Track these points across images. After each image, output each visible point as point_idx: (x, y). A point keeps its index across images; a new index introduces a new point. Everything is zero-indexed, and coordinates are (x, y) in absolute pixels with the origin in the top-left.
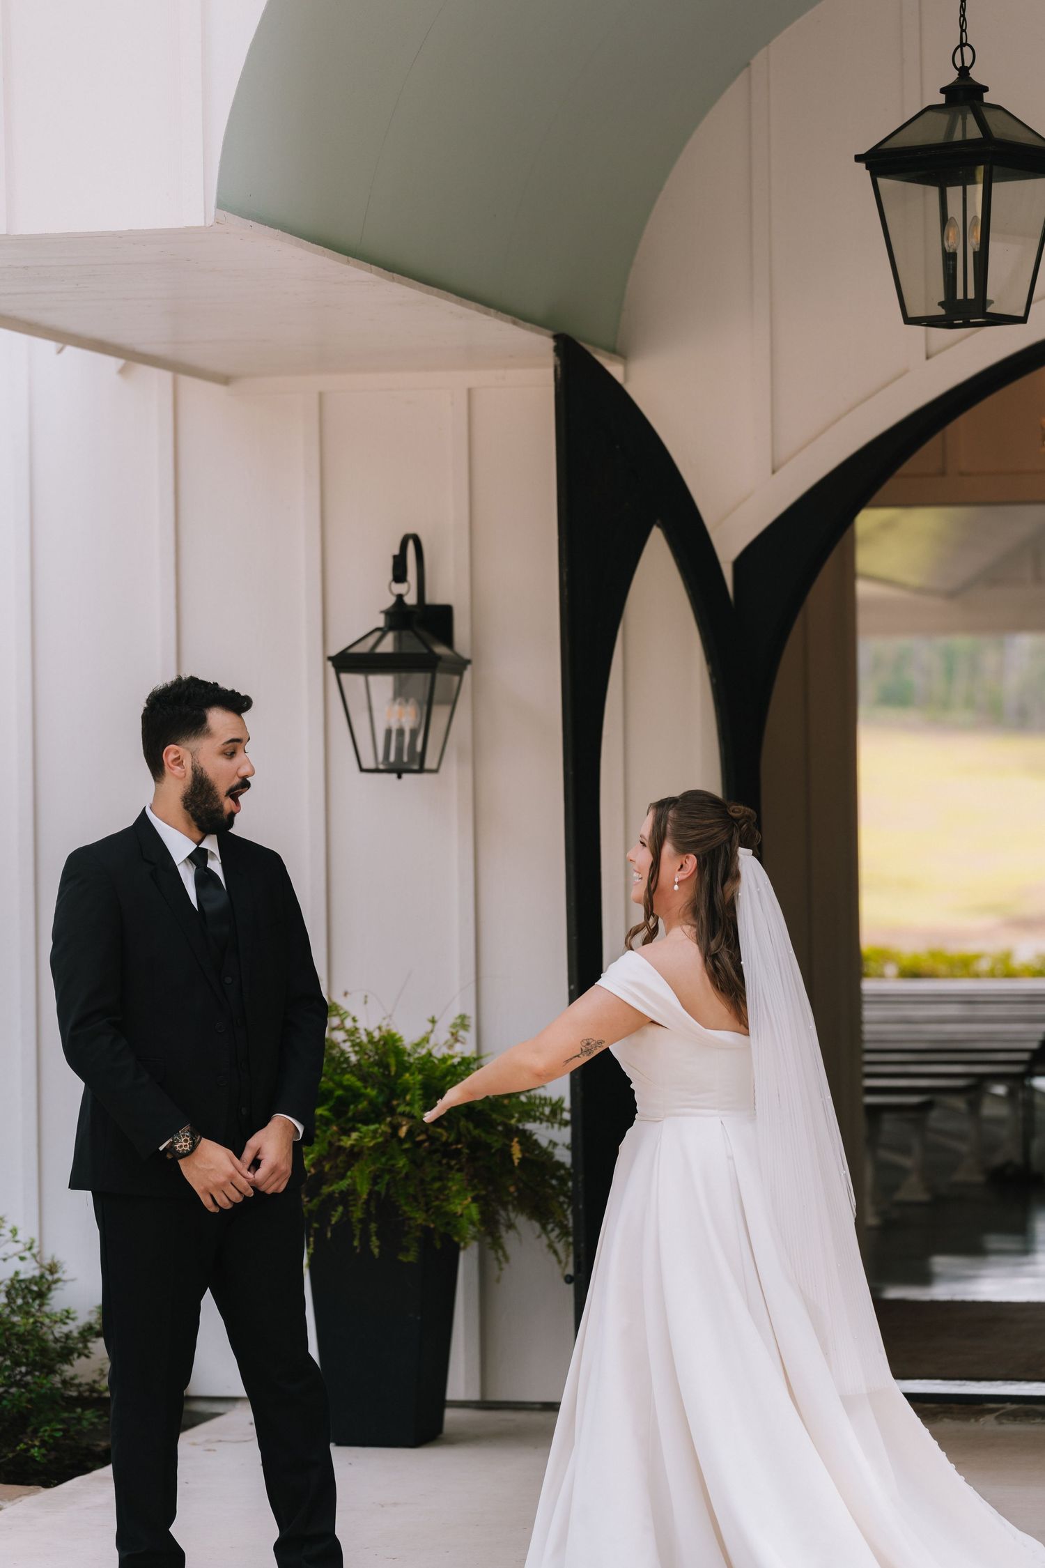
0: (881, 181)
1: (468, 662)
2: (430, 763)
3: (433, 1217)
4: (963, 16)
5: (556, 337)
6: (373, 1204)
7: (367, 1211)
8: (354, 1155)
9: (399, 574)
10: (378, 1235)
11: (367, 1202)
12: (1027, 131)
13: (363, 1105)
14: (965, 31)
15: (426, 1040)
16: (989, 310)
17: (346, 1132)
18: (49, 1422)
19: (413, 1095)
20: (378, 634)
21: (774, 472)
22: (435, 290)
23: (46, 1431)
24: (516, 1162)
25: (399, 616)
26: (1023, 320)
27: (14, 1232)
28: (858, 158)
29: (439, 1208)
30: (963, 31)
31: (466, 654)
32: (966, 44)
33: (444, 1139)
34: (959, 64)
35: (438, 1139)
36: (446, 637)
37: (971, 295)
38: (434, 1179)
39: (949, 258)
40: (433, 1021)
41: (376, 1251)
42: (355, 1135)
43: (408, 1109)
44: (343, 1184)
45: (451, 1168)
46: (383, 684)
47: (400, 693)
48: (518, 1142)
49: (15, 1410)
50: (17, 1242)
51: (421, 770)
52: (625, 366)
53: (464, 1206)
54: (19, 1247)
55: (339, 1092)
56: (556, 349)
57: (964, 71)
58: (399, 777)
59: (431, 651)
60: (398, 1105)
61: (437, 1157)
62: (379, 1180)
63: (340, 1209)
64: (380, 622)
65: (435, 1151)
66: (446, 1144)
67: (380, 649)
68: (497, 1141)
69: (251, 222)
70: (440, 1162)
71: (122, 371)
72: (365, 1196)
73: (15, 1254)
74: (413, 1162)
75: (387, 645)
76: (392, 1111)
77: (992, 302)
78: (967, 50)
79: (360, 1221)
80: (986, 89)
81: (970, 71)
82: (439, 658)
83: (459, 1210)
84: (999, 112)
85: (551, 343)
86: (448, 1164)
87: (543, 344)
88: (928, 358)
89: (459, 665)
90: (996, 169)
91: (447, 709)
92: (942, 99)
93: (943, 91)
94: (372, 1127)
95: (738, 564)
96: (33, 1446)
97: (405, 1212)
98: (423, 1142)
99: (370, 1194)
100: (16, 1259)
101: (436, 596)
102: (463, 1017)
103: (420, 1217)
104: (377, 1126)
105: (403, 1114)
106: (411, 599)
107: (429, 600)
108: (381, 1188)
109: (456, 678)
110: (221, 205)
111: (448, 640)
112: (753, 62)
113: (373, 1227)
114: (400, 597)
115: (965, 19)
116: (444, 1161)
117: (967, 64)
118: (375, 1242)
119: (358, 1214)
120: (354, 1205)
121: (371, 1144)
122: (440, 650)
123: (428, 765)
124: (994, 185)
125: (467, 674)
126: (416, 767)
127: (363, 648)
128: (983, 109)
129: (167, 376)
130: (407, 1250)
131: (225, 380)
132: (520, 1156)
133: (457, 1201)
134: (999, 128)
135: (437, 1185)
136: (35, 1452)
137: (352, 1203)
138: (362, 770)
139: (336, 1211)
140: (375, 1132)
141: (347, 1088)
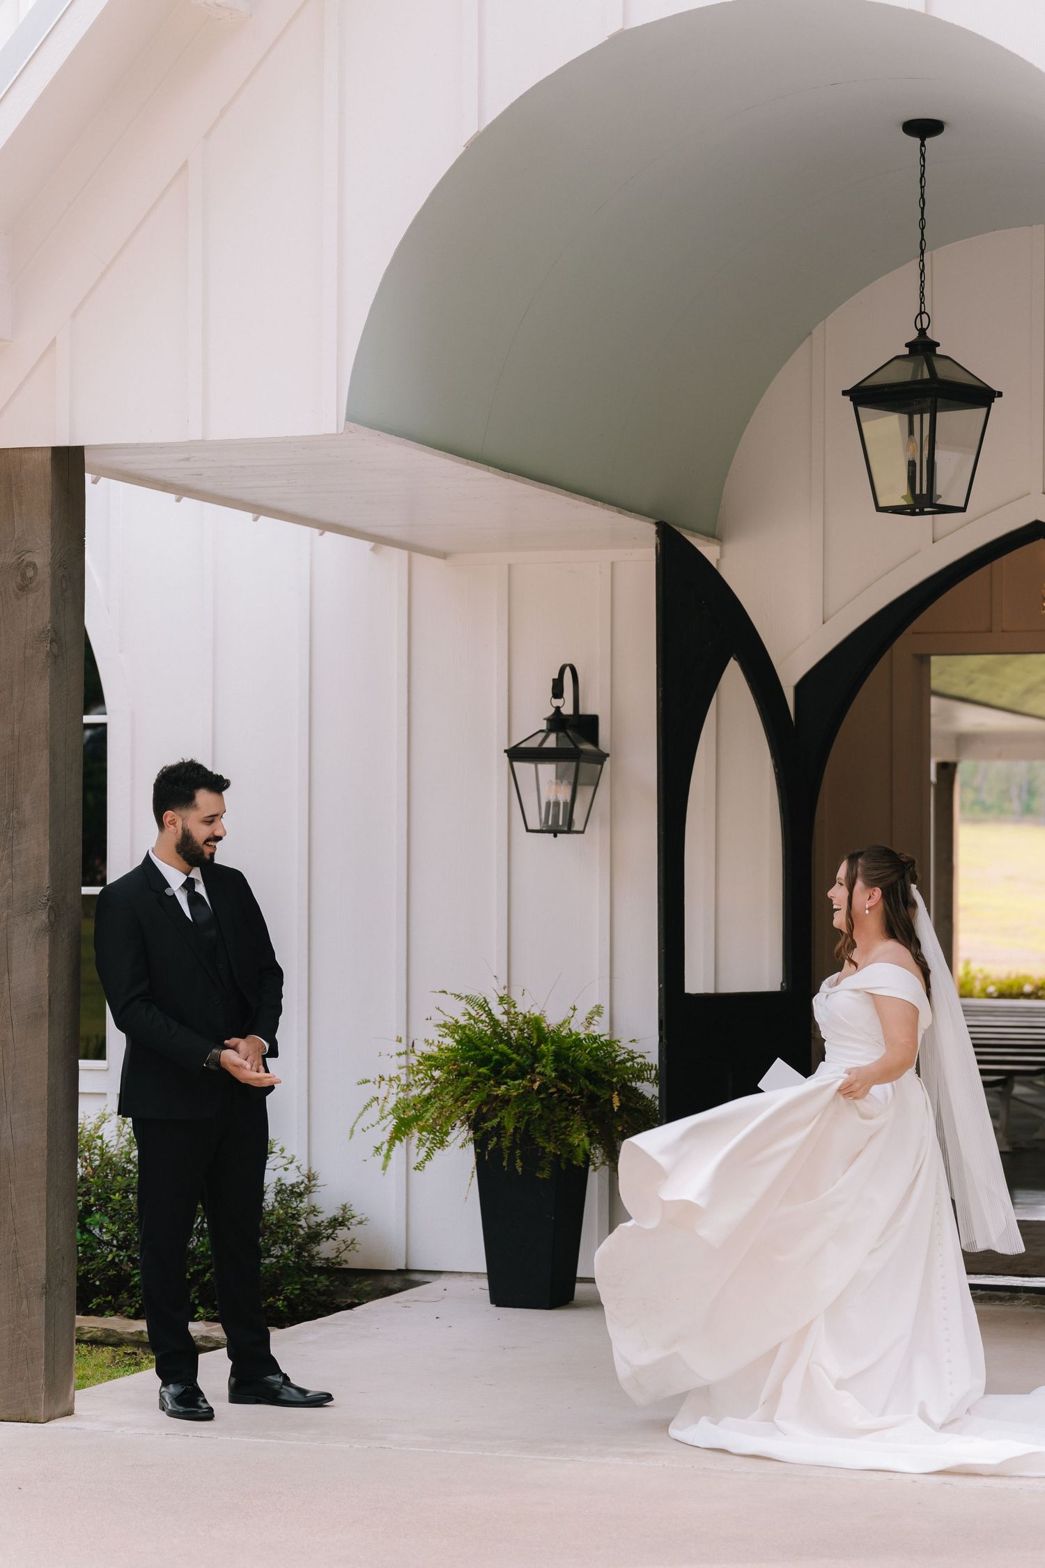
0: (860, 409)
1: (608, 755)
2: (578, 826)
3: (560, 1147)
4: (922, 292)
5: (657, 524)
6: (518, 1136)
7: (514, 1142)
8: (505, 1101)
9: (557, 691)
10: (521, 1158)
11: (514, 1134)
12: (966, 374)
13: (512, 1066)
14: (923, 303)
15: (567, 1021)
16: (939, 502)
17: (498, 1084)
18: (289, 1284)
19: (547, 1060)
20: (543, 735)
21: (824, 623)
22: (548, 486)
23: (288, 1289)
24: (616, 1109)
25: (557, 722)
26: (963, 510)
27: (282, 1150)
28: (845, 393)
29: (564, 1140)
30: (922, 303)
31: (606, 751)
32: (924, 312)
33: (568, 1092)
34: (919, 327)
35: (565, 1091)
36: (593, 738)
37: (924, 492)
38: (562, 1120)
39: (912, 464)
40: (574, 1009)
41: (520, 1170)
42: (503, 1087)
43: (542, 1069)
44: (495, 1122)
45: (574, 1112)
46: (548, 770)
47: (559, 777)
48: (617, 1095)
49: (268, 1274)
50: (284, 1157)
51: (569, 831)
52: (721, 546)
53: (579, 1139)
54: (285, 1161)
55: (496, 1057)
56: (657, 532)
57: (922, 332)
58: (555, 836)
59: (576, 747)
60: (537, 1067)
61: (565, 1104)
62: (521, 1120)
63: (495, 1139)
64: (544, 726)
65: (564, 1100)
66: (570, 1095)
67: (546, 745)
68: (604, 1094)
69: (378, 432)
70: (567, 1109)
71: (373, 549)
72: (512, 1131)
73: (281, 1167)
74: (543, 1106)
75: (551, 742)
76: (533, 1071)
77: (940, 497)
78: (924, 316)
79: (508, 1148)
80: (938, 345)
81: (927, 331)
82: (582, 751)
83: (576, 1142)
84: (949, 361)
85: (654, 528)
86: (572, 1109)
87: (647, 531)
88: (934, 542)
89: (601, 758)
90: (939, 401)
91: (591, 789)
92: (906, 351)
93: (907, 345)
94: (517, 1082)
95: (799, 688)
96: (280, 1300)
97: (539, 1143)
98: (553, 1093)
99: (516, 1129)
100: (282, 1169)
101: (587, 708)
102: (598, 1007)
103: (550, 1148)
104: (521, 1081)
105: (539, 1073)
106: (567, 710)
107: (581, 712)
108: (522, 1125)
109: (600, 766)
110: (350, 418)
111: (595, 741)
112: (813, 331)
113: (518, 1152)
114: (558, 709)
115: (923, 295)
116: (570, 1108)
117: (925, 326)
118: (519, 1163)
119: (506, 1143)
120: (504, 1137)
121: (515, 1094)
122: (587, 747)
123: (575, 828)
124: (938, 414)
125: (607, 764)
126: (566, 829)
127: (534, 743)
128: (934, 358)
129: (404, 554)
130: (543, 1170)
131: (444, 555)
132: (619, 1105)
133: (575, 1136)
134: (943, 371)
135: (563, 1124)
136: (280, 1303)
137: (503, 1135)
138: (528, 830)
139: (492, 1141)
140: (519, 1084)
141: (503, 1054)
